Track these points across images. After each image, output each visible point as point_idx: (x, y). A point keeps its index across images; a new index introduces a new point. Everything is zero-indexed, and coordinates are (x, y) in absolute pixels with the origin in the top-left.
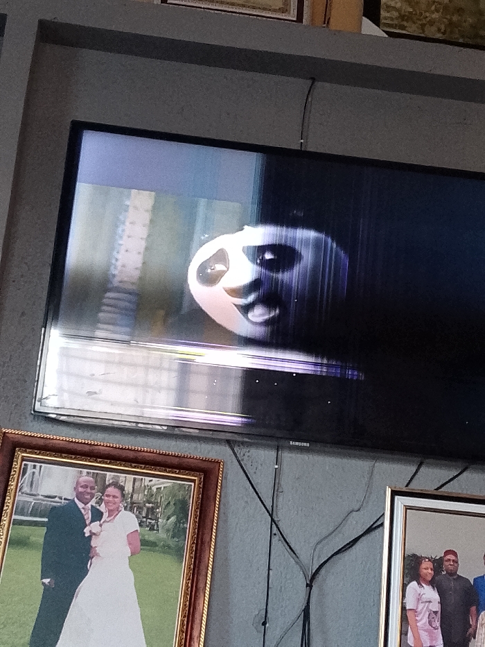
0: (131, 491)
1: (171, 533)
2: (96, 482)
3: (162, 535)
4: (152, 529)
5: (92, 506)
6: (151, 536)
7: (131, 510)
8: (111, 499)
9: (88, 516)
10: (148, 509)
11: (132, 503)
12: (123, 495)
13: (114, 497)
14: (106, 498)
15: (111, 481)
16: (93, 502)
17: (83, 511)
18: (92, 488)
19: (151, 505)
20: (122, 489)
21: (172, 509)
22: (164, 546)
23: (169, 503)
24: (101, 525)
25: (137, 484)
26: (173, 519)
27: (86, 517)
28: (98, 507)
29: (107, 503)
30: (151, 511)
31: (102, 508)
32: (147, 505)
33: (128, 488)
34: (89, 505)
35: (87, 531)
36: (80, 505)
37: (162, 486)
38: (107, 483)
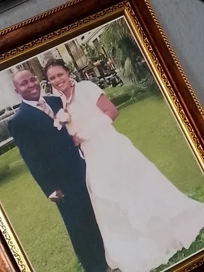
0: (71, 59)
1: (135, 78)
2: (32, 71)
3: (128, 83)
4: (115, 84)
5: (45, 98)
6: (119, 91)
7: (84, 78)
8: (57, 79)
9: (48, 110)
10: (98, 67)
11: (80, 71)
12: (67, 69)
13: (59, 75)
14: (53, 82)
15: (46, 62)
16: (43, 93)
17: (39, 108)
18: (33, 80)
19: (98, 62)
20: (60, 63)
21: (120, 53)
22: (136, 93)
23: (114, 49)
24: (66, 111)
25: (72, 49)
26: (128, 62)
27: (47, 112)
28: (51, 95)
29: (57, 86)
30: (102, 67)
31: (56, 93)
32: (95, 64)
33: (67, 59)
34: (42, 99)
35: (57, 124)
36: (33, 104)
37: (97, 36)
38: (43, 66)
